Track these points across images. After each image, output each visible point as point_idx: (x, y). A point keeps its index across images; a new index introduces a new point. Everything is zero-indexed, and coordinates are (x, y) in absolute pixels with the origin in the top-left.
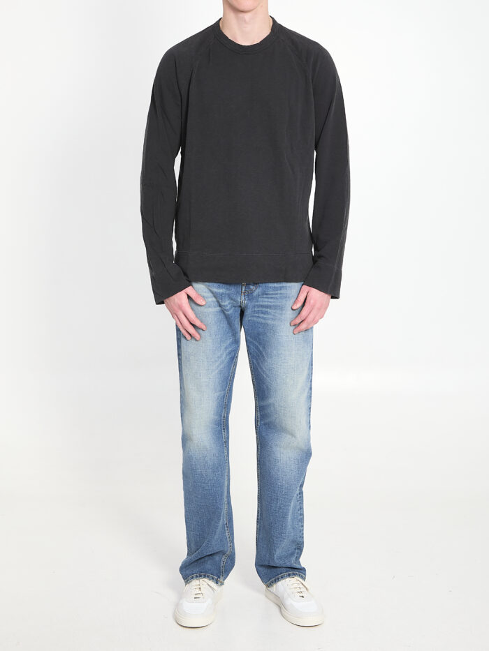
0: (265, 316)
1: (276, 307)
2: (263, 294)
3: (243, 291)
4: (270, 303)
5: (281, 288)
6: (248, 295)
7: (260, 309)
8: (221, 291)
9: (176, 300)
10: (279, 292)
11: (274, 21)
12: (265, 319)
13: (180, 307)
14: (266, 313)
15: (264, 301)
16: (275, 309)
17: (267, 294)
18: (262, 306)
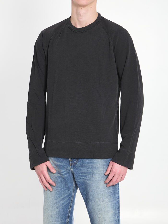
0: (86, 178)
1: (90, 173)
2: (82, 166)
3: (70, 164)
4: (86, 171)
5: (91, 163)
6: (73, 166)
7: (83, 174)
8: (59, 164)
9: (40, 168)
10: (90, 165)
11: (99, 15)
12: (86, 179)
13: (42, 172)
14: (86, 176)
15: (83, 170)
16: (90, 174)
17: (84, 166)
18: (83, 173)
